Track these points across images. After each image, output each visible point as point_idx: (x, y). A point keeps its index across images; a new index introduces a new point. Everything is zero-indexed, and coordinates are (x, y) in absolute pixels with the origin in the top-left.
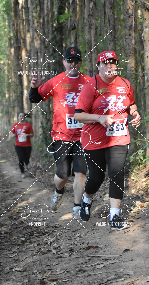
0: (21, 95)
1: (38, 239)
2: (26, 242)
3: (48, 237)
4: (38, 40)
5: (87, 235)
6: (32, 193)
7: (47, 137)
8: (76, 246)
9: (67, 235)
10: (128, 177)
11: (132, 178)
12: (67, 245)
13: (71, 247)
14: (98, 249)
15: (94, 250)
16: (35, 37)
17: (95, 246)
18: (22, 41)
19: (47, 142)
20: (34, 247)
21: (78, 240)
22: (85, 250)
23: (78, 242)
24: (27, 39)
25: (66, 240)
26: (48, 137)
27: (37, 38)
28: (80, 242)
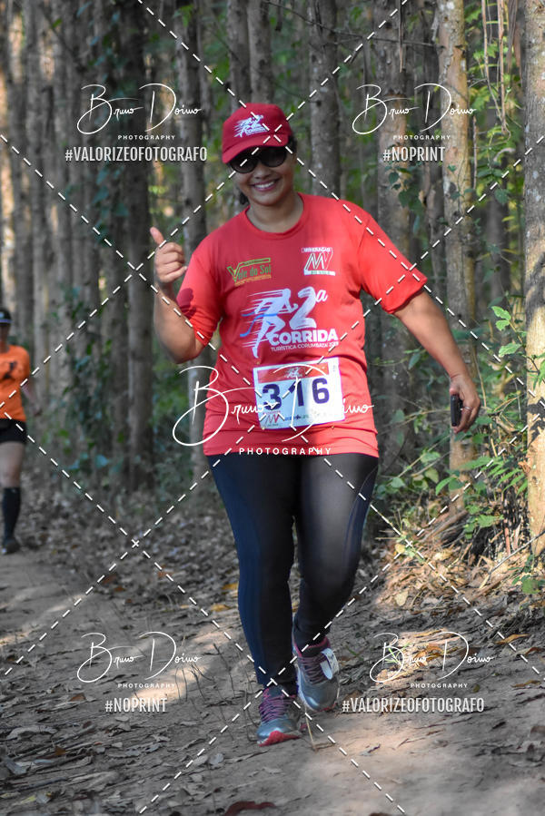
1: (53, 777)
3: (91, 767)
4: (51, 43)
5: (231, 760)
6: (32, 606)
7: (90, 398)
8: (193, 800)
9: (159, 761)
10: (386, 544)
11: (400, 549)
13: (171, 804)
14: (271, 811)
16: (40, 31)
17: (259, 799)
19: (87, 417)
20: (38, 807)
21: (196, 778)
23: (200, 786)
24: (12, 37)
25: (155, 778)
26: (94, 400)
27: (50, 33)
28: (204, 788)
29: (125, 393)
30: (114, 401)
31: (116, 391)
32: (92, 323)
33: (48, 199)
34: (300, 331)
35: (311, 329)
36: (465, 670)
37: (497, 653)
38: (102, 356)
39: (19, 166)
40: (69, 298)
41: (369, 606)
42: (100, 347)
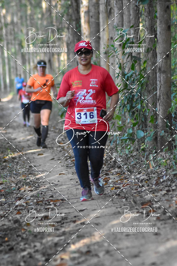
0: (74, 4)
30: (147, 99)
34: (88, 100)
35: (91, 100)
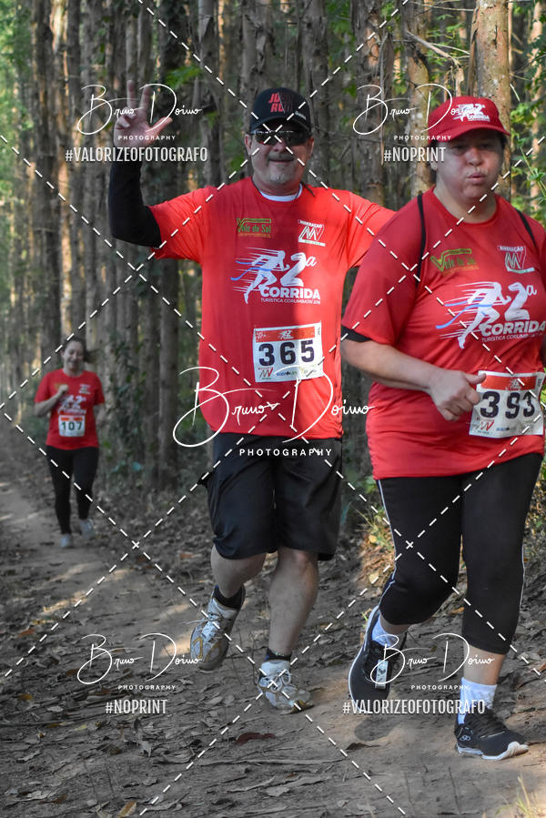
2: (66, 717)
4: (104, 140)
5: (240, 701)
6: (82, 578)
7: (128, 417)
8: (210, 731)
9: (183, 700)
10: (361, 536)
11: (373, 539)
12: (184, 728)
13: (194, 733)
14: (272, 741)
15: (263, 744)
17: (263, 731)
18: (58, 142)
19: (125, 432)
20: (89, 733)
21: (213, 713)
22: (235, 744)
23: (216, 720)
24: (74, 135)
25: (181, 713)
26: (131, 419)
28: (220, 722)
29: (156, 414)
31: (149, 413)
32: (130, 358)
33: (99, 261)
36: (425, 634)
37: (450, 621)
38: (138, 385)
39: (76, 235)
40: (113, 339)
41: (348, 583)
42: (137, 376)
